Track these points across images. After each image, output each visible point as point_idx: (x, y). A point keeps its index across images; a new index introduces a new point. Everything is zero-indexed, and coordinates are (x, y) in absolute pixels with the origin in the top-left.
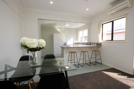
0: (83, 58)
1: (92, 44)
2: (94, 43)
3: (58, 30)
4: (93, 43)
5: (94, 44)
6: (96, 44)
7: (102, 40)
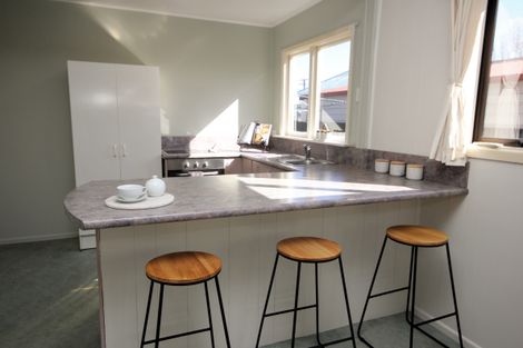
0: (293, 307)
1: (381, 166)
2: (406, 160)
3: (116, 34)
4: (391, 157)
5: (396, 169)
6: (414, 172)
7: (476, 137)
